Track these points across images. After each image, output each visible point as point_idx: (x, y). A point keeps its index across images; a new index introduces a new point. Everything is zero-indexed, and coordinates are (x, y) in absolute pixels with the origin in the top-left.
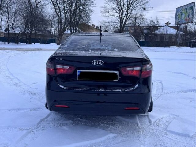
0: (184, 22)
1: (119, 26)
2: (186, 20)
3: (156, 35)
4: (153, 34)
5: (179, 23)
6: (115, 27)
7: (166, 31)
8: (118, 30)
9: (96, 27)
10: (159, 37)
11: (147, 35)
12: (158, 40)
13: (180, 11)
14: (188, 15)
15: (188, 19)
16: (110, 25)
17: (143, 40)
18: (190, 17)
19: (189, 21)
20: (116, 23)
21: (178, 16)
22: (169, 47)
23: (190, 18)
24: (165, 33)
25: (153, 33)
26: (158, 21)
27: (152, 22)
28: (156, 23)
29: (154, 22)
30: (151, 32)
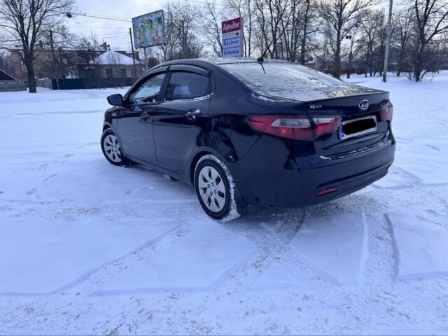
0: (151, 44)
2: (154, 40)
3: (99, 66)
4: (92, 65)
5: (143, 45)
10: (104, 71)
11: (80, 66)
12: (105, 76)
13: (140, 25)
14: (155, 31)
15: (156, 38)
18: (160, 35)
19: (160, 42)
21: (137, 33)
23: (159, 38)
24: (117, 63)
25: (91, 62)
26: (95, 41)
27: (86, 42)
28: (92, 44)
29: (89, 43)
30: (88, 61)
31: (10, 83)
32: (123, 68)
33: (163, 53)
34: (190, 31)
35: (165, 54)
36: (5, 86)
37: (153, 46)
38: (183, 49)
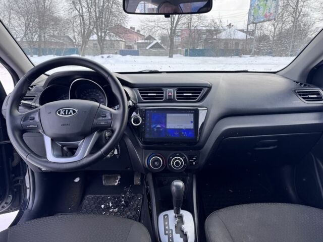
0: (262, 20)
1: (168, 27)
2: (266, 16)
3: (219, 40)
4: (215, 39)
5: (255, 21)
6: (163, 28)
7: (233, 34)
8: (167, 34)
9: (136, 31)
10: (222, 44)
11: (206, 40)
12: (222, 47)
13: (257, 4)
14: (268, 8)
15: (268, 14)
16: (156, 26)
17: (201, 48)
18: (272, 12)
19: (271, 18)
20: (164, 23)
21: (253, 12)
22: (241, 57)
23: (271, 14)
24: (233, 38)
25: (215, 37)
26: (221, 21)
27: (214, 22)
28: (218, 23)
29: (216, 23)
30: (213, 36)
31: (161, 50)
32: (237, 42)
33: (273, 29)
34: (304, 9)
35: (275, 30)
36: (158, 53)
37: (264, 21)
38: (293, 25)
